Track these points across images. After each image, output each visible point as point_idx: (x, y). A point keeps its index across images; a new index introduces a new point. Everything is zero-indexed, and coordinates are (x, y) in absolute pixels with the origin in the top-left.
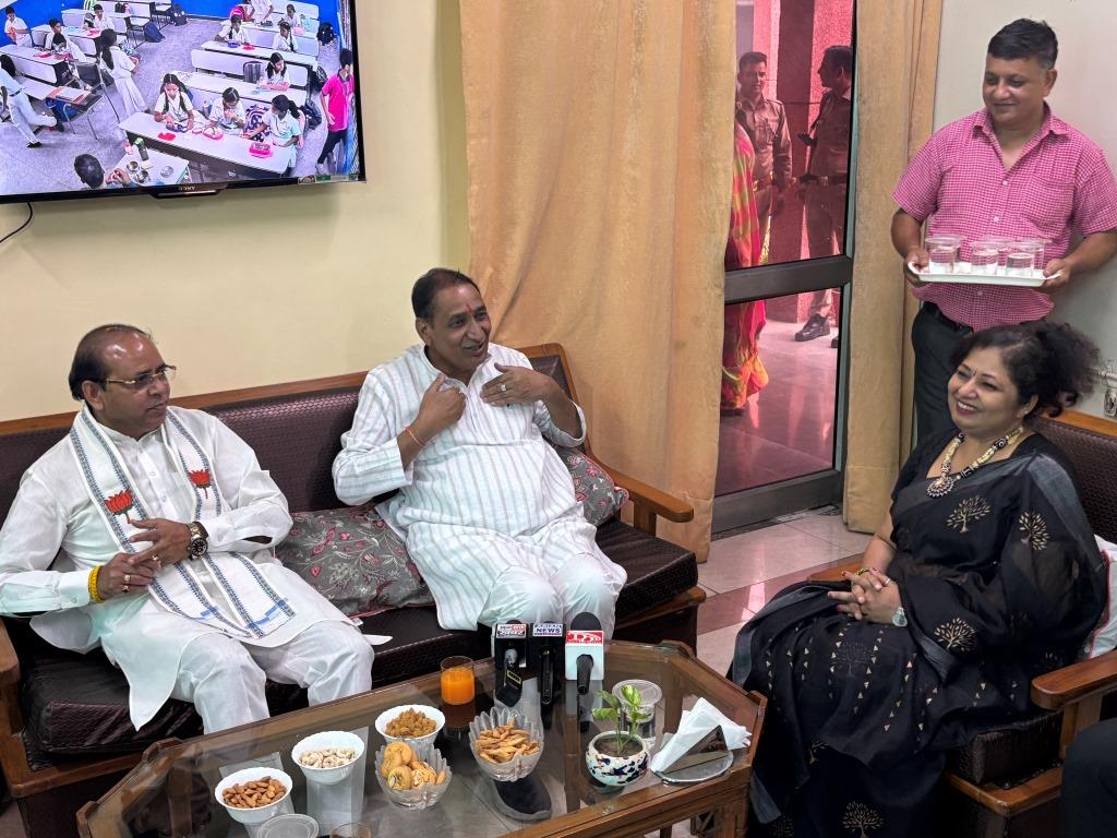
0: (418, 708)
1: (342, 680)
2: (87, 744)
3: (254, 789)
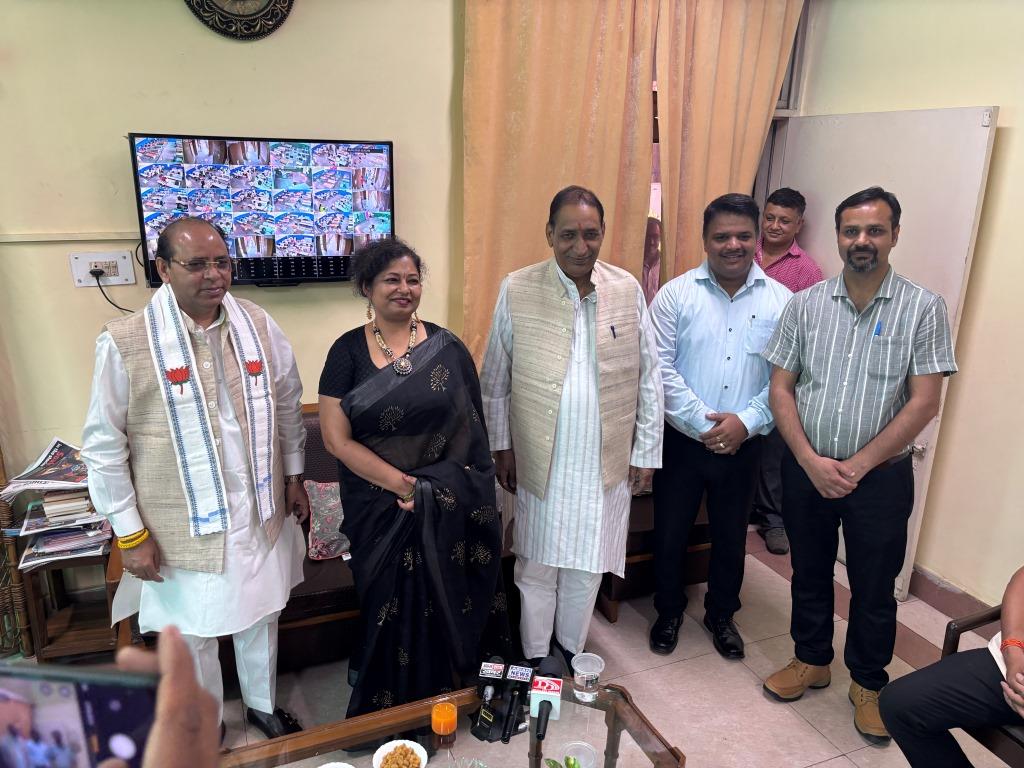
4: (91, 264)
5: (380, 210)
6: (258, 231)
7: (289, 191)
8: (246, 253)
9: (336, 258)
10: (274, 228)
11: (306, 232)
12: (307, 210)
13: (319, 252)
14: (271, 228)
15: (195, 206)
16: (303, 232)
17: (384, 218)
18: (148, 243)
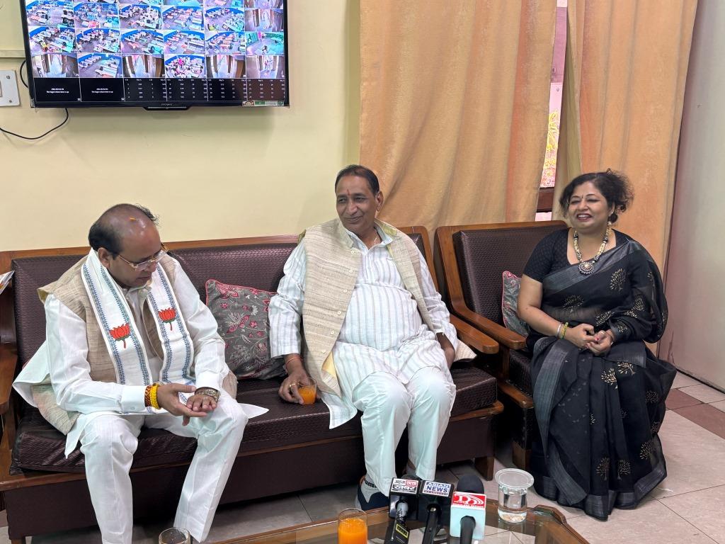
1: (224, 436)
2: (45, 464)
5: (274, 30)
6: (147, 50)
7: (179, 8)
8: (134, 73)
9: (227, 81)
10: (164, 47)
11: (197, 52)
12: (198, 29)
13: (209, 74)
14: (160, 47)
15: (82, 21)
16: (193, 52)
17: (277, 39)
18: (33, 60)
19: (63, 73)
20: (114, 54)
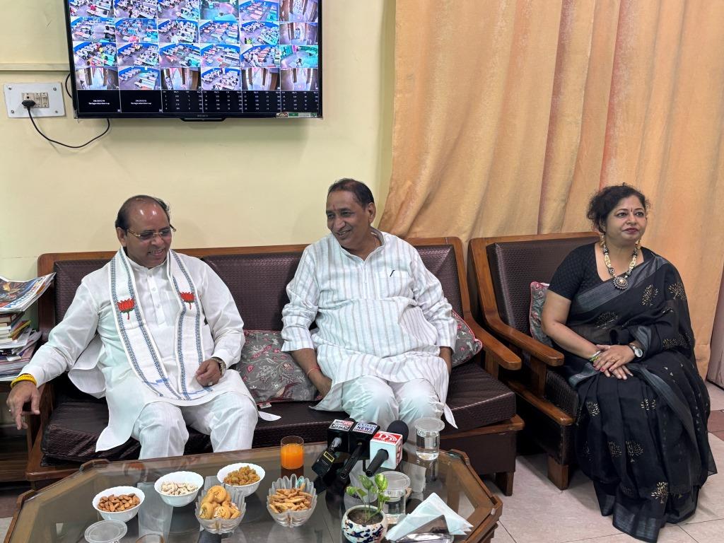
0: (252, 466)
2: (70, 454)
3: (120, 500)
4: (23, 94)
5: (308, 43)
6: (184, 63)
7: (215, 22)
8: (171, 85)
9: (262, 93)
10: (200, 60)
11: (232, 64)
12: (233, 42)
13: (244, 86)
14: (197, 60)
15: (123, 36)
16: (229, 65)
17: (311, 52)
18: (76, 73)
19: (104, 85)
20: (153, 67)
